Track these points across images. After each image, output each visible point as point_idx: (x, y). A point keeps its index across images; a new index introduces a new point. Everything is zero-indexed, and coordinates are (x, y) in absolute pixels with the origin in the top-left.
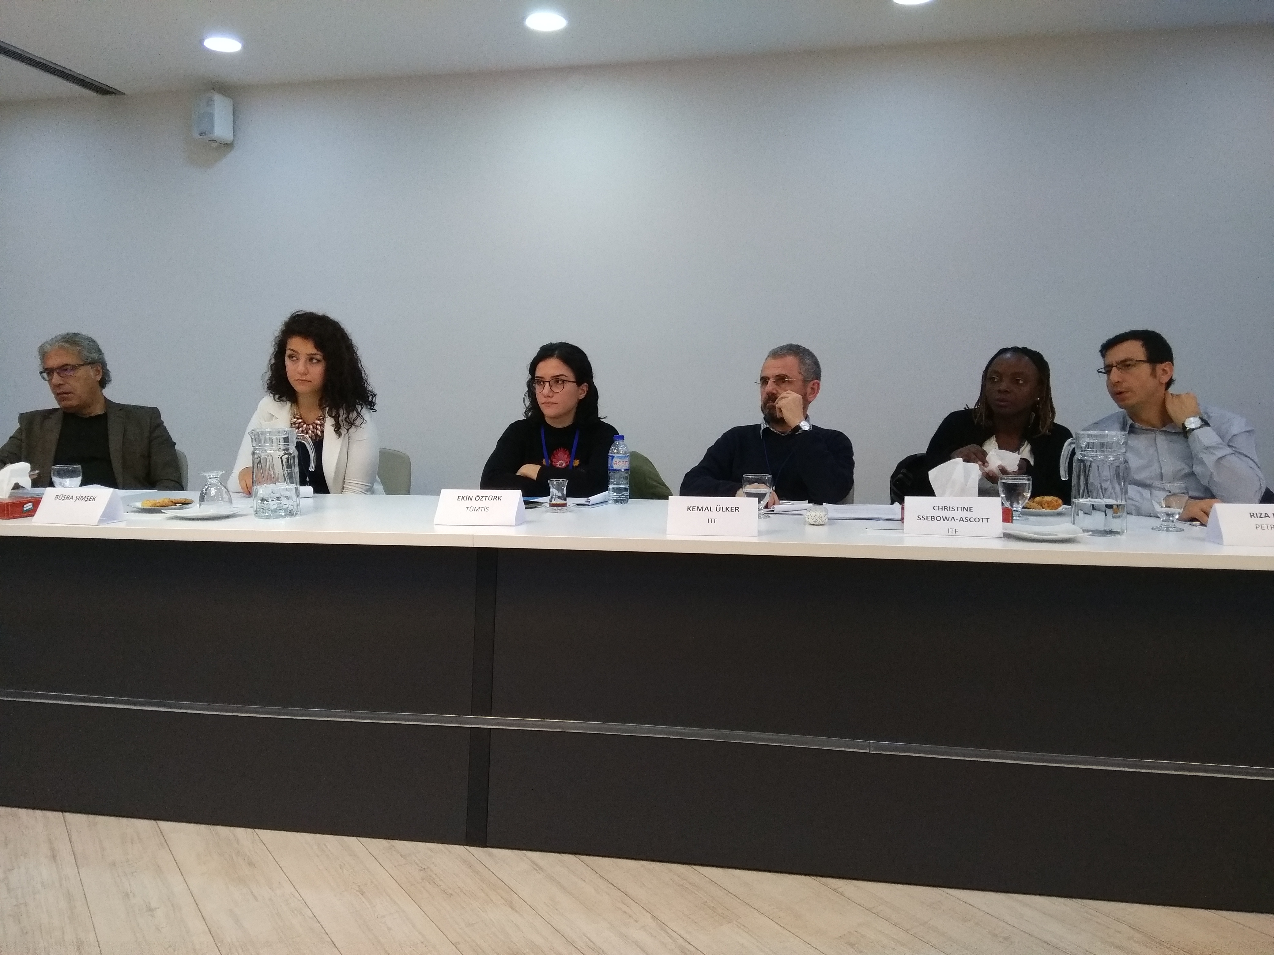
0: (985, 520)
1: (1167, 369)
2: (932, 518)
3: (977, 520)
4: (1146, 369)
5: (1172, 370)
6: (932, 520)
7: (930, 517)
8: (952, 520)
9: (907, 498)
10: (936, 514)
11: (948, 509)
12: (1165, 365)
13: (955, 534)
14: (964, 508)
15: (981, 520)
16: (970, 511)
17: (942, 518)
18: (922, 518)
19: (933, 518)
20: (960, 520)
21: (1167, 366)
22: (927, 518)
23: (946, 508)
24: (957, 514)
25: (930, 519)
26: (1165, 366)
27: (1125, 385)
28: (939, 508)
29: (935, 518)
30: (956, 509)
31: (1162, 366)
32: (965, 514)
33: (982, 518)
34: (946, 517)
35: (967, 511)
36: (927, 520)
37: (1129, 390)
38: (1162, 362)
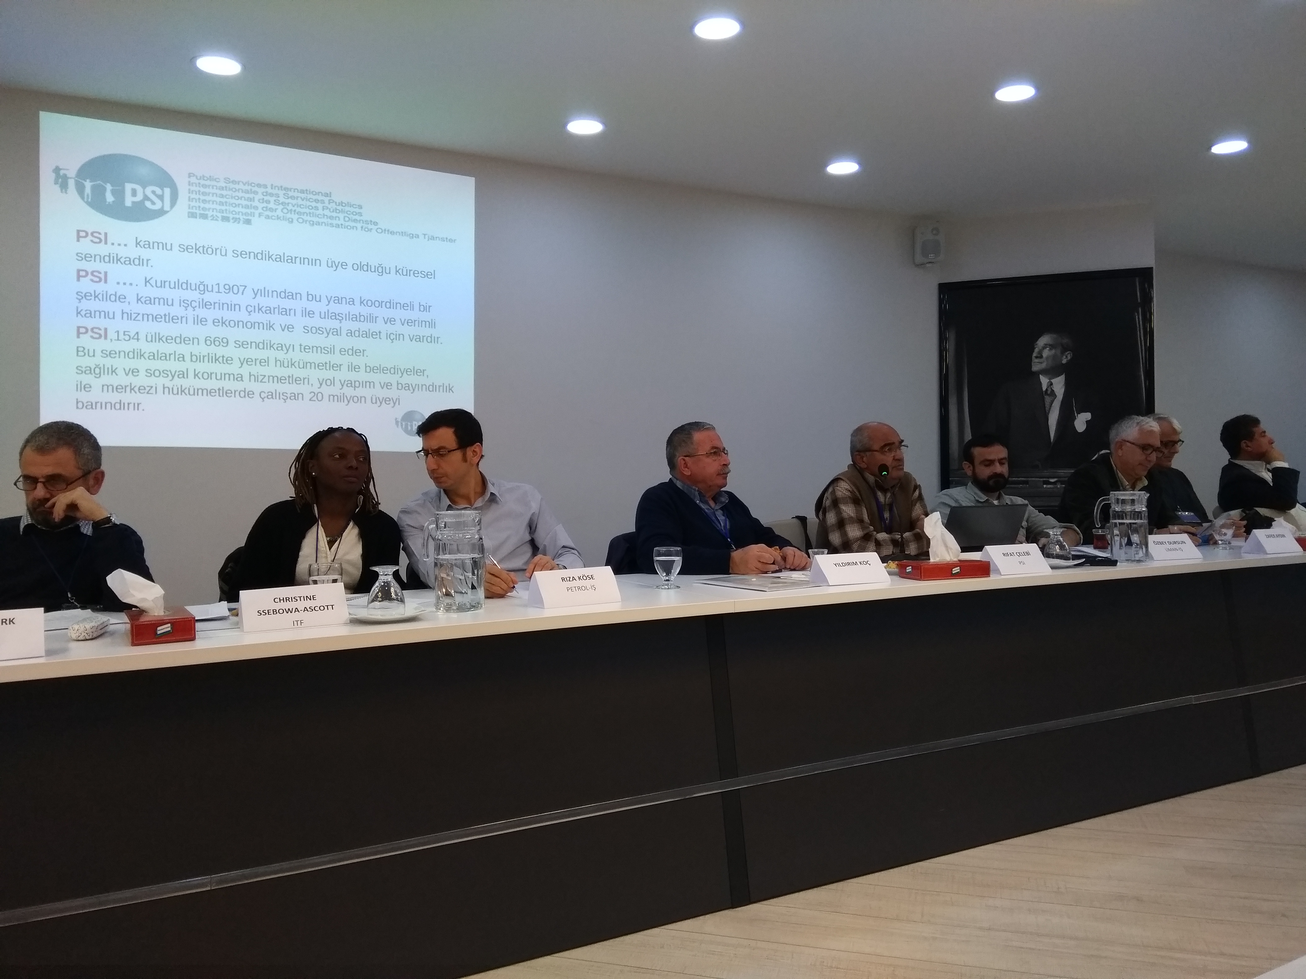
0: (330, 607)
1: (477, 450)
2: (273, 612)
3: (323, 608)
4: (457, 456)
5: (481, 451)
6: (274, 614)
7: (272, 611)
8: (295, 611)
9: (243, 594)
10: (278, 606)
11: (290, 600)
12: (476, 446)
13: (301, 626)
14: (307, 597)
15: (326, 607)
16: (313, 599)
17: (285, 611)
18: (263, 613)
19: (275, 612)
20: (304, 610)
21: (477, 447)
22: (268, 612)
23: (288, 599)
24: (301, 605)
25: (272, 613)
26: (475, 448)
27: (440, 471)
28: (280, 600)
29: (277, 611)
30: (298, 599)
31: (473, 448)
32: (309, 603)
33: (327, 606)
34: (289, 609)
35: (310, 600)
36: (268, 614)
37: (446, 475)
38: (472, 444)
